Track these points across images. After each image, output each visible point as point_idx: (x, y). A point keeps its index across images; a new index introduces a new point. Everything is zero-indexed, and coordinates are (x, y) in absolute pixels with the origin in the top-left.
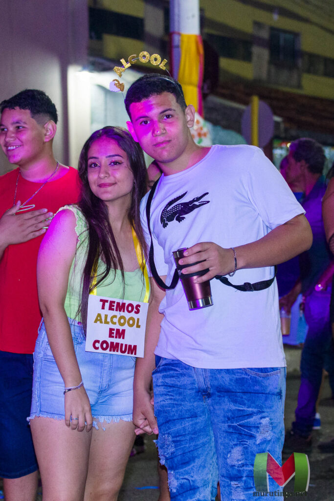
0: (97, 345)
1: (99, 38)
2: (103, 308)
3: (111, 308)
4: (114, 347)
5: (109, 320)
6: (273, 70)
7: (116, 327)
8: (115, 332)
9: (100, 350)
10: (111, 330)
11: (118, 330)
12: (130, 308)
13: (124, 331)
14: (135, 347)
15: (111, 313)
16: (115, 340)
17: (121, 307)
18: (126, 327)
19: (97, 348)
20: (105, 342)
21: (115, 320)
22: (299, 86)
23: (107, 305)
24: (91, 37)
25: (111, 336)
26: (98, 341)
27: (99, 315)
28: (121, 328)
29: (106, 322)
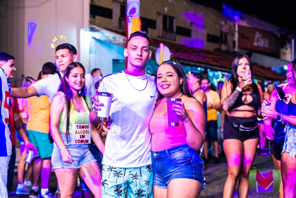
0: (77, 142)
1: (94, 17)
2: (77, 128)
3: (80, 128)
4: (82, 141)
5: (80, 132)
6: (164, 33)
7: (82, 134)
8: (82, 136)
9: (78, 143)
10: (81, 135)
11: (83, 135)
12: (86, 127)
13: (84, 135)
14: (88, 140)
15: (80, 130)
16: (82, 139)
17: (83, 127)
18: (85, 134)
19: (76, 143)
20: (79, 140)
21: (82, 132)
22: (175, 40)
23: (79, 127)
24: (90, 17)
25: (81, 138)
26: (76, 140)
27: (76, 131)
28: (83, 134)
29: (79, 133)
